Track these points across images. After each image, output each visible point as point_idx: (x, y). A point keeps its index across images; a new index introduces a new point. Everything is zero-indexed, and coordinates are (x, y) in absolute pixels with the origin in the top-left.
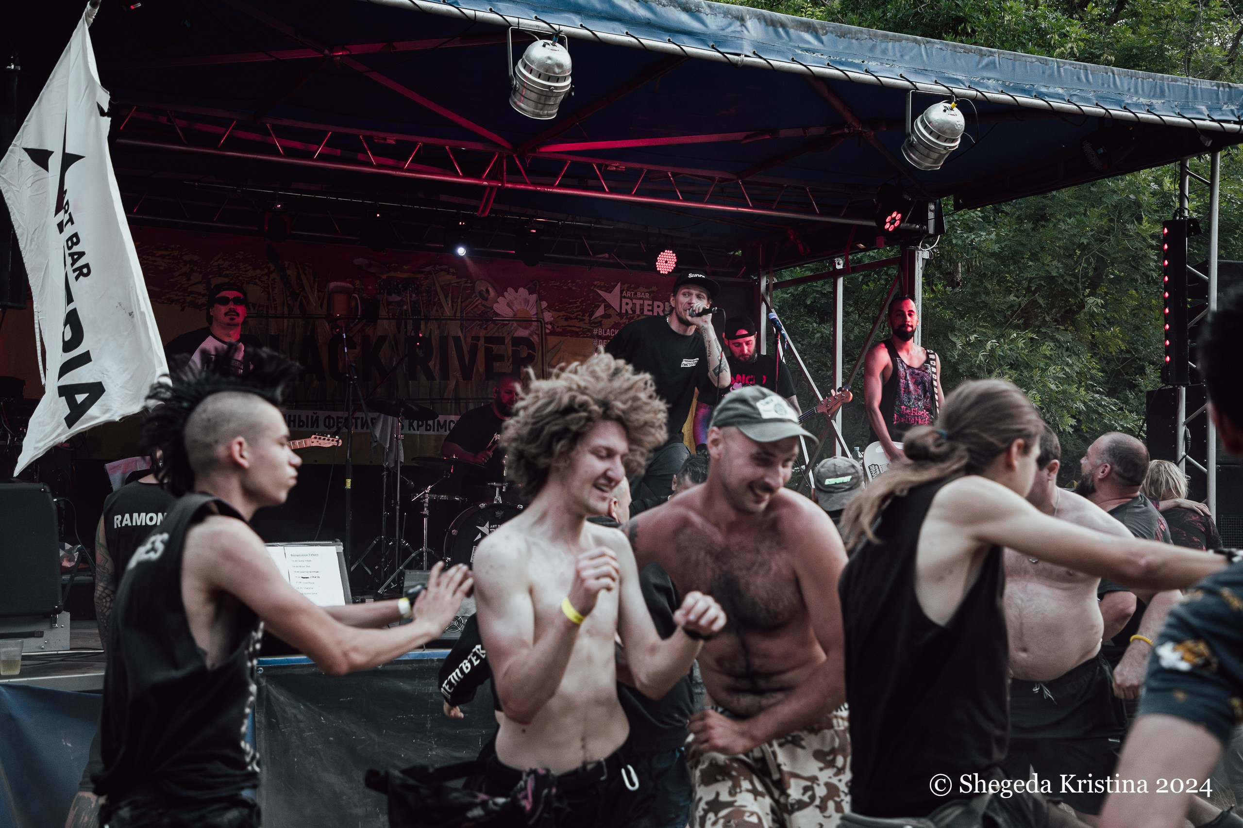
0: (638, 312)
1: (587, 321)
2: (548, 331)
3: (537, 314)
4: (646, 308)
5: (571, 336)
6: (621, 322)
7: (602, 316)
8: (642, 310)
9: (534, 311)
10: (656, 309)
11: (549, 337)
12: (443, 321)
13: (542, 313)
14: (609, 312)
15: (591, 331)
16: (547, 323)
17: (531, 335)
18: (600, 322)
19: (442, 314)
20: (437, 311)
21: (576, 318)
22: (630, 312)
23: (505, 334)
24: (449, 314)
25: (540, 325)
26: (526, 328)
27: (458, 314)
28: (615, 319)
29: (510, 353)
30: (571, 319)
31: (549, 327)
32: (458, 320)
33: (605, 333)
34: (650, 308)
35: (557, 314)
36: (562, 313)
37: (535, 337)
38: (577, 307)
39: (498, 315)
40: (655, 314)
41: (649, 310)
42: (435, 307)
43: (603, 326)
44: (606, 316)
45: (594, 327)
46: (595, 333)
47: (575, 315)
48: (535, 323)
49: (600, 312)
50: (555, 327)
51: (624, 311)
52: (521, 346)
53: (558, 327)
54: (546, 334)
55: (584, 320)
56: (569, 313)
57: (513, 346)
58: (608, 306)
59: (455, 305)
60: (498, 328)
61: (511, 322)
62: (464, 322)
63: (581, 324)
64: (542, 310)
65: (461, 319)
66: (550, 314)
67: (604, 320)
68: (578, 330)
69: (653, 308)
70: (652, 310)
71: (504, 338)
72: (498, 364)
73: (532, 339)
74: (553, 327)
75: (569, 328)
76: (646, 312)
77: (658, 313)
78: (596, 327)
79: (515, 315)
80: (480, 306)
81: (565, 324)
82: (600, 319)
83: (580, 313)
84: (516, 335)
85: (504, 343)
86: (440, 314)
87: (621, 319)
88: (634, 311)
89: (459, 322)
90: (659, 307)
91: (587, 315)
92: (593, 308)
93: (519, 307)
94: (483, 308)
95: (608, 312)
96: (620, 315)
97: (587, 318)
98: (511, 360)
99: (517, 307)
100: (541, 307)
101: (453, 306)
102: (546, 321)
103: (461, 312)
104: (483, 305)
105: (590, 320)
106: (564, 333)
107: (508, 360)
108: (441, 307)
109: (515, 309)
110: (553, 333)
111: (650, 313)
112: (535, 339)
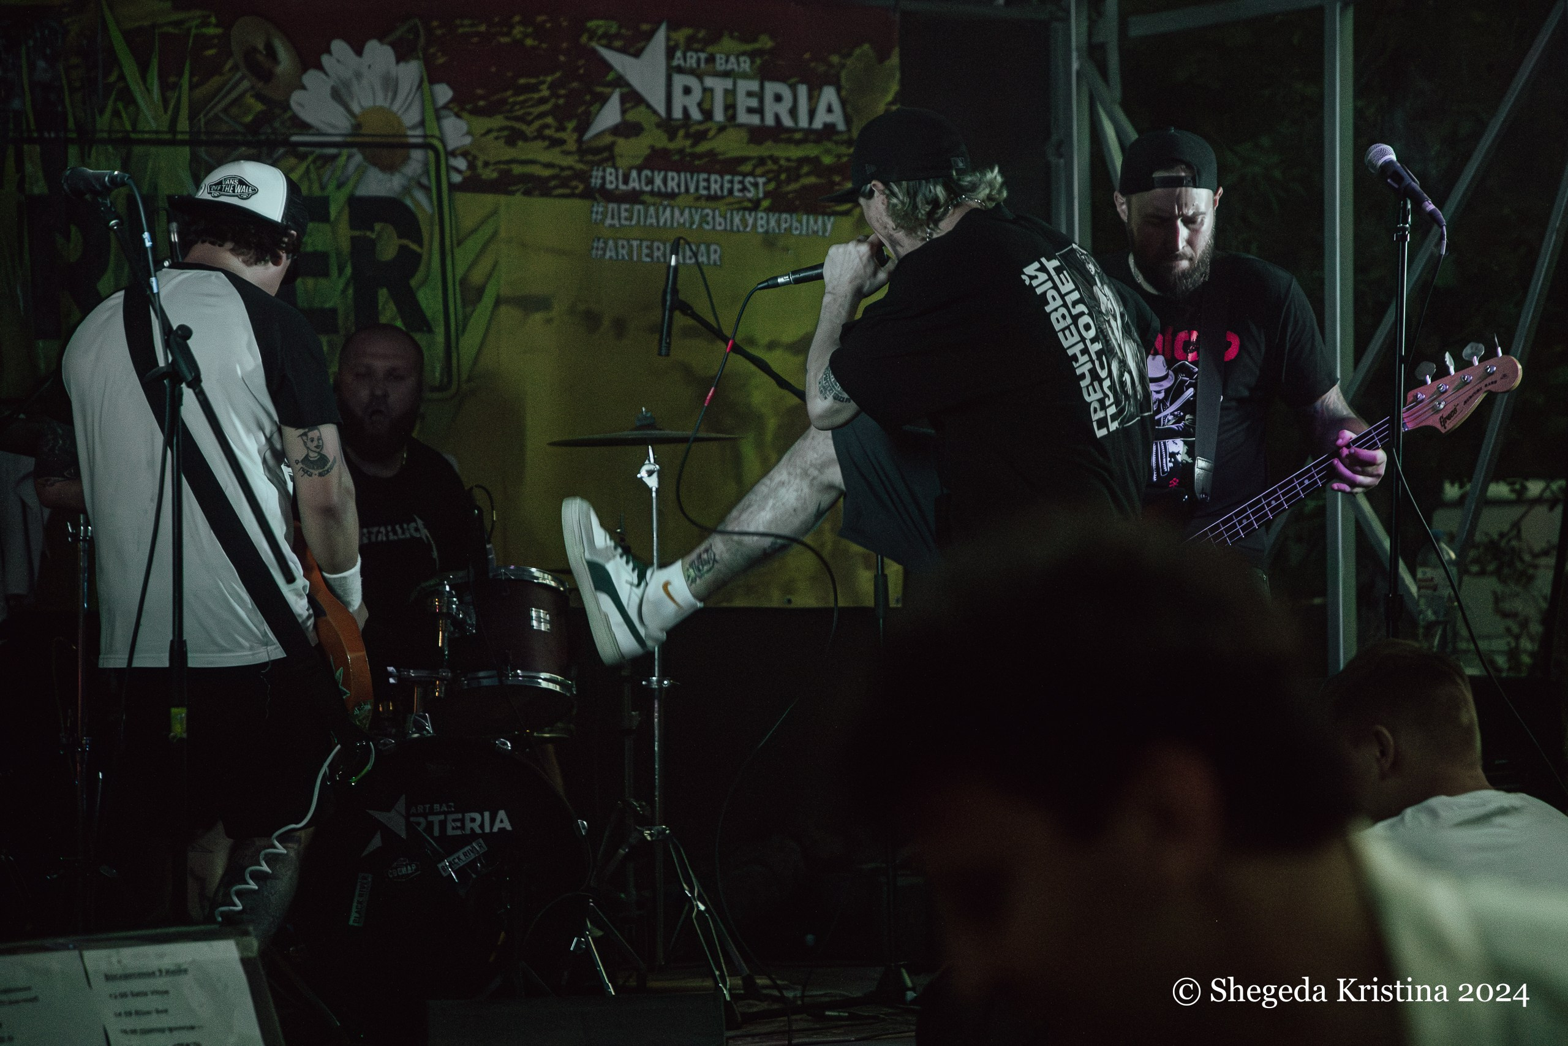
0: (719, 116)
1: (572, 146)
2: (457, 178)
3: (422, 123)
4: (743, 102)
5: (527, 193)
6: (671, 146)
7: (616, 131)
8: (730, 108)
9: (412, 117)
10: (770, 108)
11: (461, 197)
12: (138, 150)
13: (439, 119)
14: (635, 115)
15: (583, 177)
16: (453, 154)
17: (407, 190)
18: (613, 144)
19: (134, 125)
20: (116, 113)
21: (540, 136)
22: (696, 115)
23: (331, 187)
24: (154, 126)
25: (431, 154)
26: (390, 168)
27: (183, 124)
28: (654, 138)
29: (345, 245)
30: (526, 139)
31: (461, 163)
32: (183, 143)
33: (626, 181)
34: (754, 103)
35: (483, 123)
36: (498, 121)
37: (420, 195)
38: (543, 101)
39: (304, 127)
40: (770, 121)
41: (750, 110)
42: (110, 103)
43: (619, 162)
44: (627, 129)
45: (593, 164)
46: (596, 182)
47: (537, 124)
48: (417, 155)
49: (610, 115)
50: (479, 164)
51: (677, 114)
52: (378, 227)
53: (486, 164)
54: (453, 187)
55: (562, 142)
56: (518, 119)
57: (353, 226)
58: (632, 98)
59: (173, 96)
60: (308, 169)
61: (345, 152)
62: (202, 151)
63: (553, 156)
64: (437, 111)
65: (193, 142)
66: (462, 125)
67: (621, 141)
68: (547, 173)
69: (761, 101)
70: (760, 111)
71: (325, 202)
72: (310, 282)
73: (408, 202)
74: (472, 166)
75: (517, 169)
76: (743, 117)
77: (777, 117)
78: (599, 164)
79: (357, 126)
80: (250, 100)
81: (510, 153)
82: (608, 139)
83: (549, 120)
84: (362, 191)
85: (325, 218)
86: (128, 127)
87: (672, 137)
88: (708, 115)
89: (187, 149)
90: (778, 98)
91: (571, 125)
92: (591, 104)
93: (368, 103)
94: (259, 107)
95: (631, 116)
96: (668, 126)
97: (569, 136)
98: (349, 271)
99: (364, 99)
100: (434, 101)
101: (165, 101)
102: (450, 148)
103: (192, 117)
104: (259, 97)
105: (579, 141)
106: (504, 184)
107: (341, 270)
108: (130, 100)
109: (356, 109)
110: (473, 184)
111: (755, 120)
112: (422, 203)
